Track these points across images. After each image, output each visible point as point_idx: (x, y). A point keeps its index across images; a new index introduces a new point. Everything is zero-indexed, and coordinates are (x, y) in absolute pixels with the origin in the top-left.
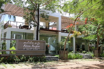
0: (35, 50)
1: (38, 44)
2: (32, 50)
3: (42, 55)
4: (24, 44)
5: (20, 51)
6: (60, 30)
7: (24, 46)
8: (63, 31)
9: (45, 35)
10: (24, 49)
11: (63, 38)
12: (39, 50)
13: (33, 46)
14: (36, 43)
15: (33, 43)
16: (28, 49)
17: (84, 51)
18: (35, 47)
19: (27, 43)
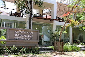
0: (27, 40)
1: (30, 34)
2: (24, 40)
3: (34, 45)
4: (15, 33)
5: (10, 41)
6: (55, 18)
7: (15, 35)
8: (58, 20)
9: (39, 24)
10: (15, 39)
11: (58, 27)
12: (31, 40)
13: (25, 35)
14: (28, 33)
15: (25, 32)
16: (19, 39)
17: (82, 43)
18: (27, 37)
19: (19, 32)
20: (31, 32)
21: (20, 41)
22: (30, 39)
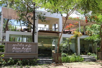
0: (25, 52)
1: (29, 47)
2: (22, 52)
3: (33, 57)
4: (13, 46)
5: (8, 53)
7: (13, 48)
10: (13, 51)
12: (30, 52)
13: (23, 48)
14: (27, 45)
15: (23, 45)
16: (17, 52)
17: (89, 53)
18: (25, 50)
19: (17, 45)
20: (30, 45)
21: (19, 53)
22: (28, 52)
